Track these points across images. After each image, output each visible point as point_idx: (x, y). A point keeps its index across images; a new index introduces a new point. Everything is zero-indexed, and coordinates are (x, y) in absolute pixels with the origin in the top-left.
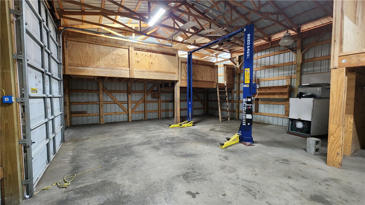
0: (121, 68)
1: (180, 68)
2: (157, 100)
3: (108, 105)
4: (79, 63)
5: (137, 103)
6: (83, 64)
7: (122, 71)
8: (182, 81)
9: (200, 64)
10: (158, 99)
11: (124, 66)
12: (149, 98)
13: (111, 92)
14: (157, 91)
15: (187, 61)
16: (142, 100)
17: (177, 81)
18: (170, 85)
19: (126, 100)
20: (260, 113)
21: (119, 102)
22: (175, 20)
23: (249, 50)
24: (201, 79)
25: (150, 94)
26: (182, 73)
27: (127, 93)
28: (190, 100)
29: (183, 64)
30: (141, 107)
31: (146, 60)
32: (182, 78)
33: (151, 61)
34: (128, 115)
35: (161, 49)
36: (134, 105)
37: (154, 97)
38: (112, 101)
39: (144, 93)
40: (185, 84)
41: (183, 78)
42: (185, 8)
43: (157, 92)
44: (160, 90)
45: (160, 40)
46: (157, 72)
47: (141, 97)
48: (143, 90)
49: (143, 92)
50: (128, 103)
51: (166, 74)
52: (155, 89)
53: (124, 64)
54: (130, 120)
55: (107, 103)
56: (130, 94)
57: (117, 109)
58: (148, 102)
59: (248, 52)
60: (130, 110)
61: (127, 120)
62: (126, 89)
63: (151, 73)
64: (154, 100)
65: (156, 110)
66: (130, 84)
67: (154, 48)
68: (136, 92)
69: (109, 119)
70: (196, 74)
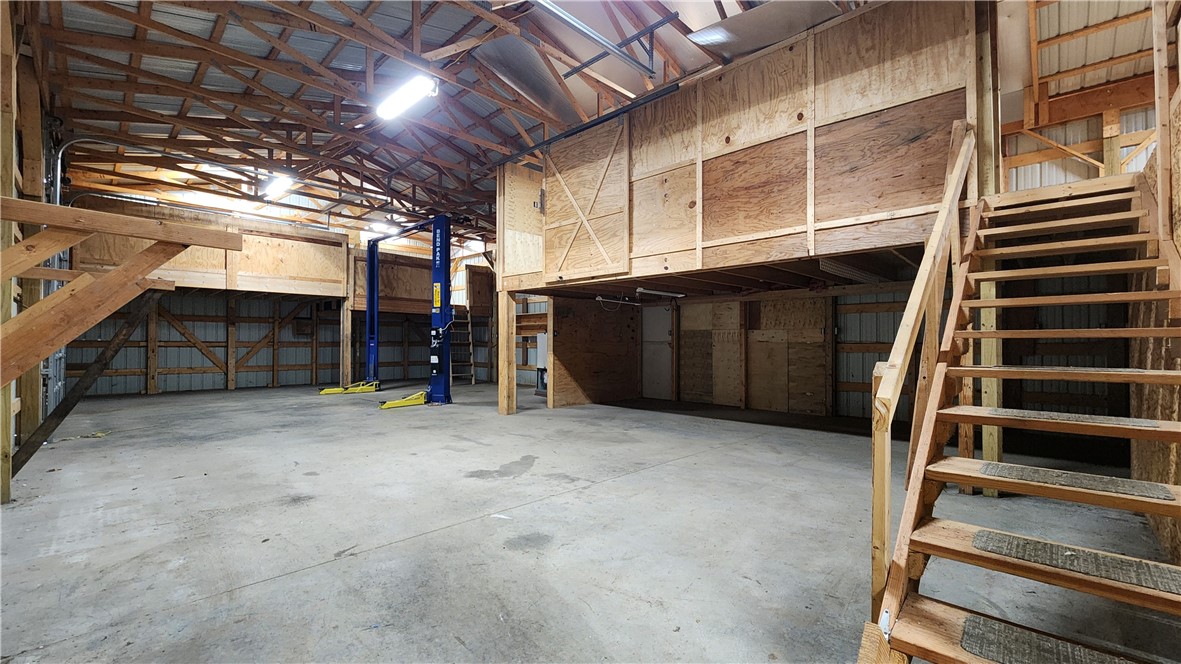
0: (205, 270)
1: (352, 271)
2: (309, 340)
3: (172, 351)
4: (106, 258)
5: (252, 348)
6: (116, 259)
7: (207, 275)
8: (356, 300)
9: (402, 264)
10: (312, 337)
11: (214, 266)
12: (287, 335)
13: (182, 318)
14: (310, 319)
15: (365, 256)
16: (267, 340)
17: (344, 299)
18: (334, 307)
19: (222, 337)
20: (530, 366)
21: (203, 344)
22: (343, 174)
23: (438, 254)
24: (405, 296)
25: (290, 326)
26: (358, 282)
27: (226, 321)
28: (373, 338)
29: (360, 264)
30: (263, 357)
31: (267, 253)
32: (357, 293)
33: (280, 256)
34: (226, 374)
35: (304, 232)
36: (243, 351)
37: (298, 332)
38: (184, 339)
39: (273, 323)
40: (363, 306)
41: (360, 291)
42: (353, 161)
43: (310, 322)
44: (318, 316)
45: (320, 201)
46: (291, 278)
47: (263, 333)
48: (271, 315)
49: (271, 320)
50: (227, 347)
51: (317, 283)
52: (304, 314)
53: (214, 262)
54: (231, 386)
55: (168, 344)
56: (234, 324)
57: (197, 358)
58: (282, 344)
59: (438, 258)
60: (232, 362)
61: (222, 387)
62: (221, 313)
63: (279, 281)
64: (300, 340)
65: (306, 365)
66: (234, 300)
67: (287, 230)
68: (250, 320)
69: (172, 383)
70: (395, 285)
